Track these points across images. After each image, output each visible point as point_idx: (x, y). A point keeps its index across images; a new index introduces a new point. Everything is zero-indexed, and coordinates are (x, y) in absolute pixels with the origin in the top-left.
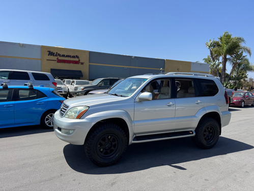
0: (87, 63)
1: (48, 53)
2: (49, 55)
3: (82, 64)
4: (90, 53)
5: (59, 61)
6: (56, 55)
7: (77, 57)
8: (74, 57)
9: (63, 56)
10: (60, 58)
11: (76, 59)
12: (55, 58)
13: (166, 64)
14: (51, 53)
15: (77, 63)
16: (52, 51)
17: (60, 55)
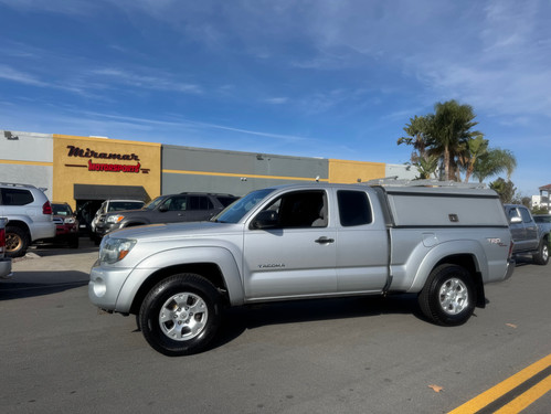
0: (156, 171)
1: (68, 150)
2: (70, 154)
3: (145, 171)
4: (164, 148)
5: (93, 167)
6: (87, 155)
7: (135, 157)
8: (126, 157)
9: (103, 156)
10: (95, 161)
11: (133, 163)
12: (84, 161)
14: (74, 151)
15: (135, 169)
16: (76, 146)
17: (94, 154)
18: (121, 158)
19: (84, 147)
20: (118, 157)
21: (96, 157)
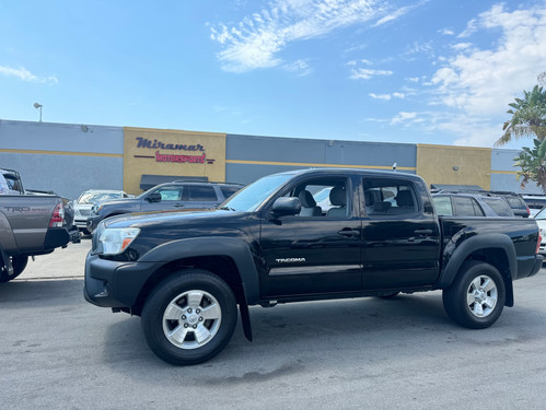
0: (221, 161)
1: (137, 142)
2: (139, 146)
3: (211, 162)
4: (229, 138)
5: (161, 158)
6: (154, 147)
7: (200, 148)
8: (192, 148)
9: (170, 147)
10: (162, 152)
11: (198, 153)
12: (152, 152)
14: (143, 143)
15: (200, 160)
16: (144, 138)
17: (162, 146)
18: (187, 149)
19: (152, 139)
20: (184, 148)
21: (163, 148)
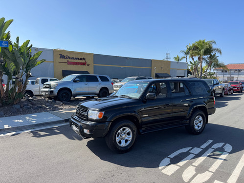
0: (92, 65)
2: (60, 58)
3: (88, 65)
4: (95, 55)
5: (69, 63)
7: (84, 59)
8: (81, 59)
9: (73, 58)
10: (70, 60)
11: (83, 61)
12: (66, 60)
13: (152, 63)
14: (62, 57)
16: (63, 54)
17: (69, 58)
18: (79, 59)
19: (65, 55)
20: (78, 59)
21: (70, 59)
